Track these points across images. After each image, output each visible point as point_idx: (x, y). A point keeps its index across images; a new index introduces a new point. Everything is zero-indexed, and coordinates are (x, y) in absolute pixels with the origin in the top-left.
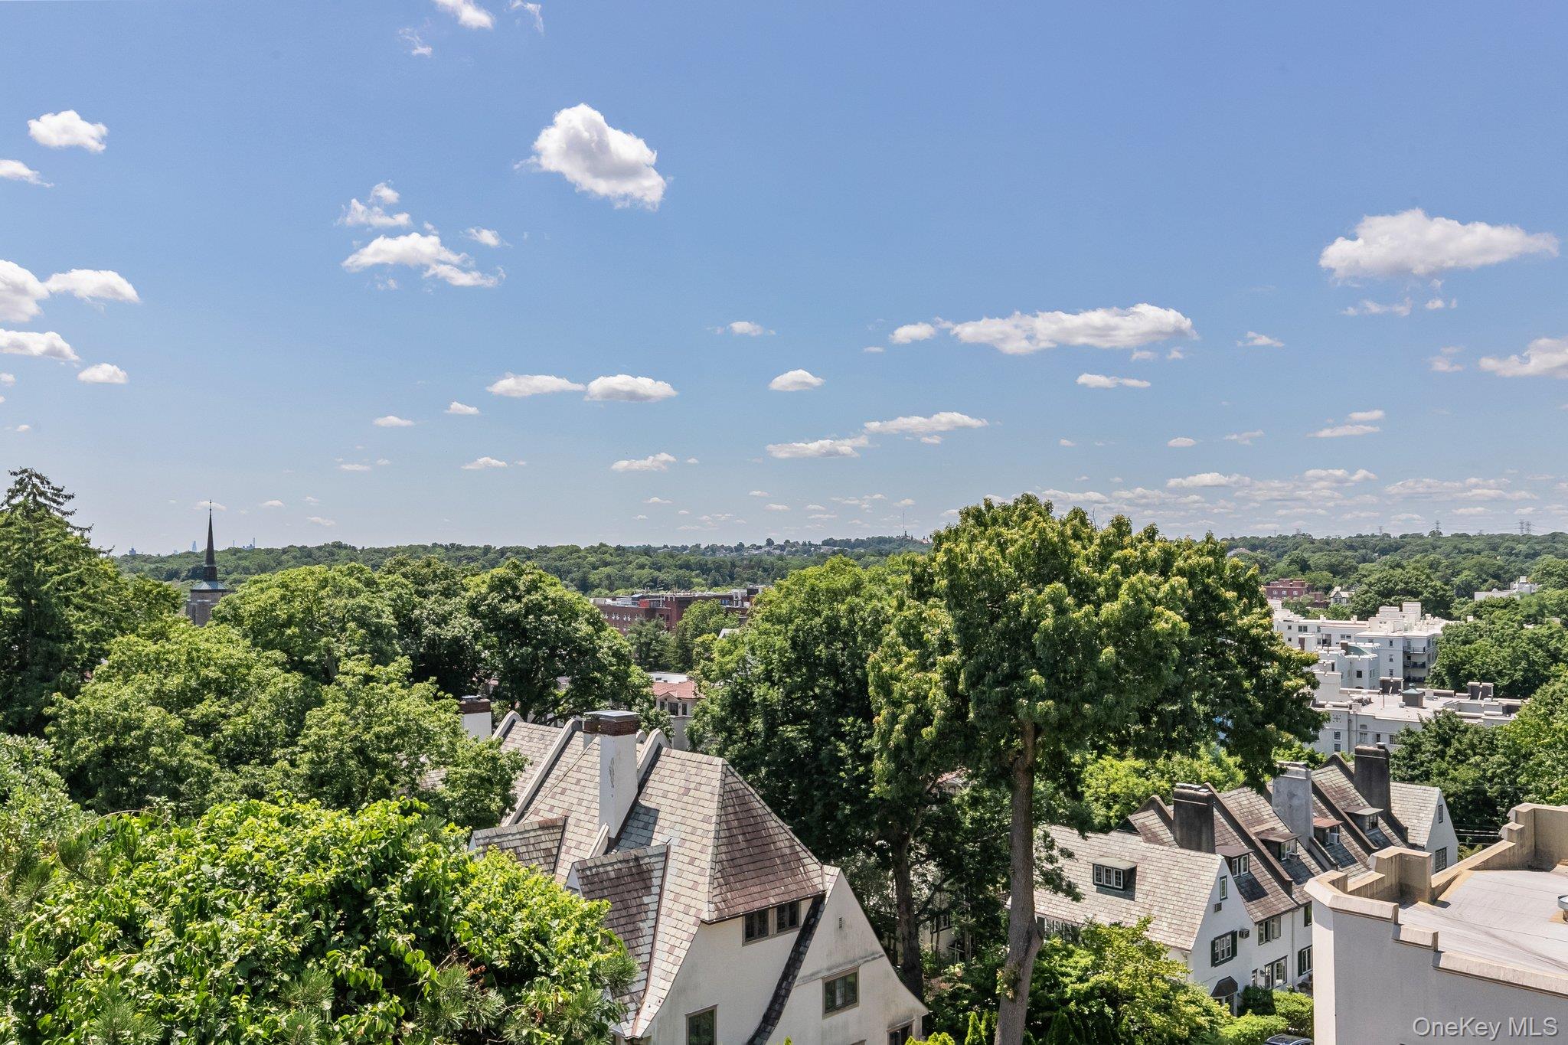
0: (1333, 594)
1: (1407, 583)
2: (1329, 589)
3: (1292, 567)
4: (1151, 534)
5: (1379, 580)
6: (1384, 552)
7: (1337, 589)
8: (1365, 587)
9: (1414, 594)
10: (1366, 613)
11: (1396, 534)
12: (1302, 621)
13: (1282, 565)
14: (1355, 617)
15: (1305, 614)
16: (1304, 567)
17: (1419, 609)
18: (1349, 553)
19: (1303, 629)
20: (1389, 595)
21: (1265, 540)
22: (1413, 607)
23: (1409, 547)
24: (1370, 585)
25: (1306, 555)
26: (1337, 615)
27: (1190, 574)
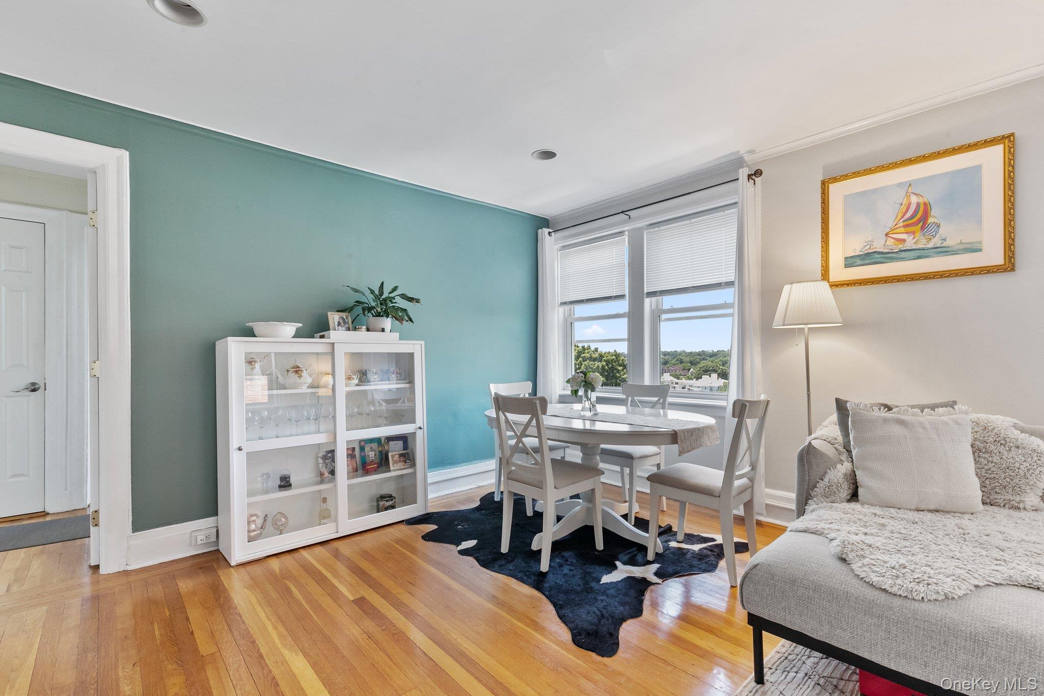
0: (690, 371)
1: (713, 367)
2: (689, 370)
3: (677, 362)
4: (596, 350)
5: (704, 366)
6: (711, 357)
7: (692, 370)
8: (699, 369)
9: (715, 371)
10: (698, 377)
11: (715, 350)
12: (676, 381)
13: (674, 361)
14: (695, 379)
15: (678, 378)
16: (682, 362)
17: (717, 376)
18: (698, 357)
19: (677, 383)
20: (707, 371)
21: (669, 352)
22: (714, 376)
23: (719, 355)
24: (700, 368)
25: (682, 358)
26: (689, 379)
27: (608, 362)
